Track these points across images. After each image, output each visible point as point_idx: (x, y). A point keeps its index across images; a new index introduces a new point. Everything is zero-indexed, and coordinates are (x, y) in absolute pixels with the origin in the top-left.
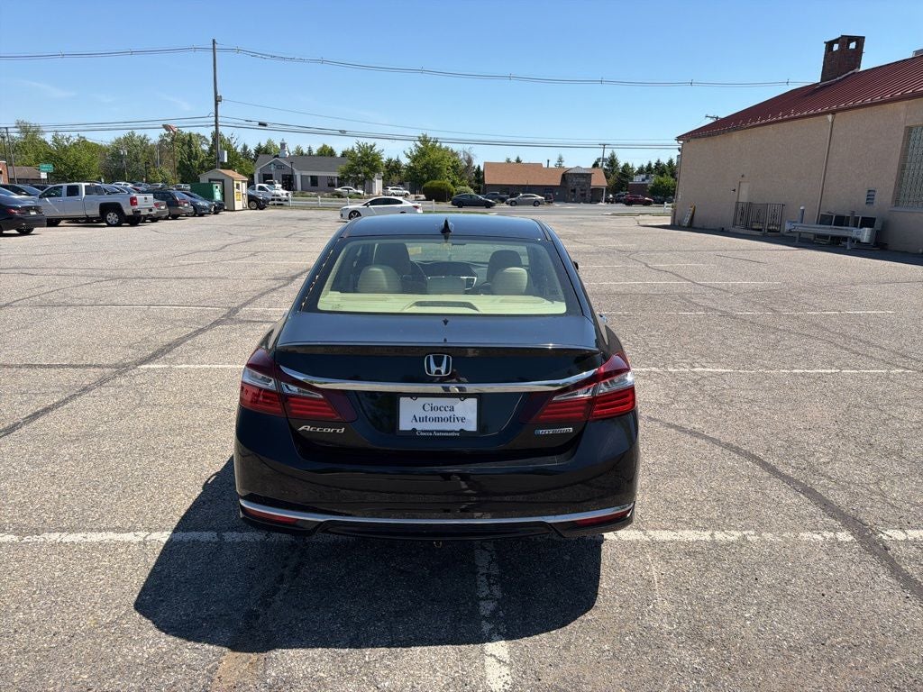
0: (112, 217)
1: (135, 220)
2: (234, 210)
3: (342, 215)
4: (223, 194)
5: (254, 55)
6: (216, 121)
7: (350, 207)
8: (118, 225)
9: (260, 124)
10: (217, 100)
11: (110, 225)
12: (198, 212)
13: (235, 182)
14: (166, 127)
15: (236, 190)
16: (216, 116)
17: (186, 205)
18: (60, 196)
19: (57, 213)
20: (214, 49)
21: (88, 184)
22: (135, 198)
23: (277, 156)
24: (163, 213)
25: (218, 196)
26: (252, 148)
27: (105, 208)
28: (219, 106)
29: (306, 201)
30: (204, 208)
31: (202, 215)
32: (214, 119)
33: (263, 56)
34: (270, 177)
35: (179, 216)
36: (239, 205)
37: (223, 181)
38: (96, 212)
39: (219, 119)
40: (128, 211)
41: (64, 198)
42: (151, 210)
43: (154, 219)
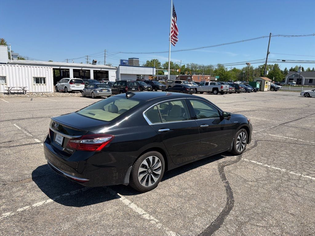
0: (215, 92)
1: (222, 93)
2: (264, 91)
3: (301, 94)
4: (260, 86)
5: (285, 36)
6: (266, 61)
7: (305, 91)
8: (217, 94)
9: (283, 61)
10: (268, 53)
11: (214, 94)
12: (247, 91)
13: (266, 81)
14: (247, 64)
15: (265, 84)
16: (267, 59)
17: (242, 89)
18: (203, 85)
19: (202, 90)
20: (270, 36)
21: (211, 82)
22: (223, 86)
23: (297, 72)
24: (233, 91)
25: (258, 86)
26: (288, 69)
27: (214, 89)
28: (268, 55)
29: (296, 88)
30: (250, 90)
31: (249, 92)
32: (266, 60)
33: (289, 36)
34: (292, 79)
35: (240, 92)
36: (266, 89)
37: (261, 81)
38: (211, 90)
39: (268, 60)
40: (220, 90)
41: (205, 86)
42: (227, 90)
43: (231, 93)
